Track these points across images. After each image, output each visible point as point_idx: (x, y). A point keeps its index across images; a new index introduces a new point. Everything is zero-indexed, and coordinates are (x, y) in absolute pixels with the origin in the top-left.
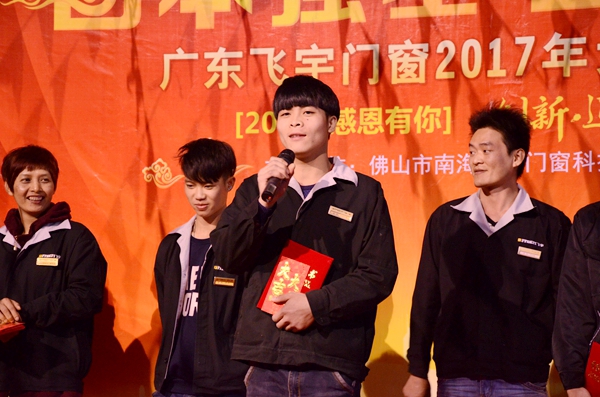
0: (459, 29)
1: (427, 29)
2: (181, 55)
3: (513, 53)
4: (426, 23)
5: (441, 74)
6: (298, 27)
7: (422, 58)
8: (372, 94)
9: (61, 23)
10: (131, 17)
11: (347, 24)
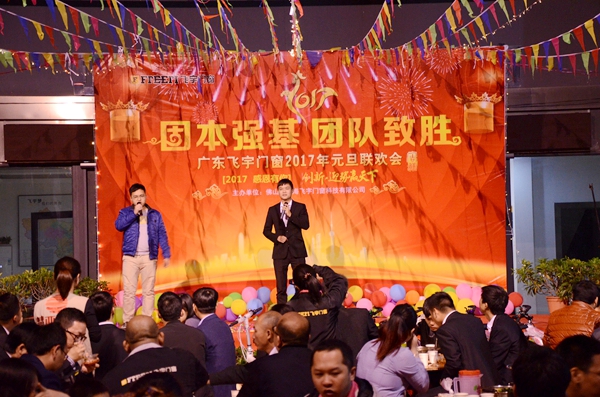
0: (292, 152)
1: (282, 152)
2: (204, 158)
3: (308, 159)
4: (282, 150)
5: (287, 165)
6: (243, 150)
7: (281, 160)
8: (268, 171)
9: (164, 148)
10: (187, 147)
11: (257, 150)
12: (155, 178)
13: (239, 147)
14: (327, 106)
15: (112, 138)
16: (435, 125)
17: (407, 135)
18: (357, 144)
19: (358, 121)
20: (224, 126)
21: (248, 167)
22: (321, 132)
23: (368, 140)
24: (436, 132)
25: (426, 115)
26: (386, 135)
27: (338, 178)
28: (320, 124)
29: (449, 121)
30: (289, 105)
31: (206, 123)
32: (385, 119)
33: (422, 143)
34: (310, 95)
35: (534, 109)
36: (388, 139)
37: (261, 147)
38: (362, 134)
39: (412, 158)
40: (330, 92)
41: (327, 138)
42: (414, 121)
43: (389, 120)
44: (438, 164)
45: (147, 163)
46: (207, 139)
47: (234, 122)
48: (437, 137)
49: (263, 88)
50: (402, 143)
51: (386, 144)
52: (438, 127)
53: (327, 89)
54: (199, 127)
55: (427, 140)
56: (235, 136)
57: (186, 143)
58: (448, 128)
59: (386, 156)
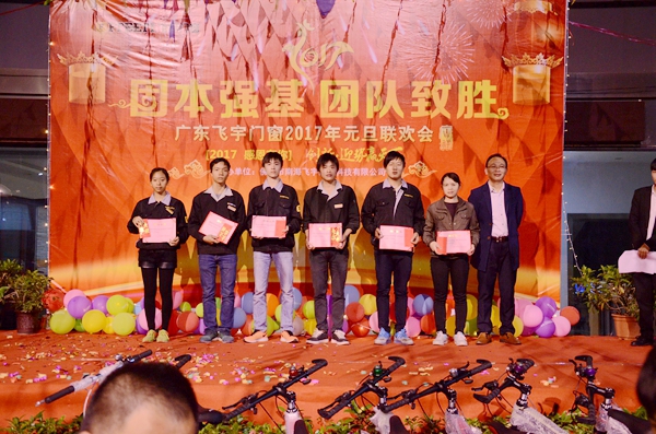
2: (183, 127)
3: (314, 131)
5: (288, 137)
6: (232, 118)
7: (281, 132)
9: (133, 114)
10: (163, 112)
11: (251, 118)
13: (227, 115)
14: (340, 65)
15: (71, 99)
16: (476, 94)
17: (441, 107)
18: (376, 114)
19: (378, 85)
20: (209, 87)
21: (237, 139)
22: (331, 97)
23: (391, 109)
24: (478, 101)
25: (465, 79)
26: (414, 104)
27: (352, 157)
28: (331, 87)
29: (494, 88)
30: (292, 62)
31: (188, 82)
32: (414, 84)
33: (459, 114)
34: (319, 51)
36: (416, 109)
37: (255, 114)
39: (446, 134)
40: (344, 47)
41: (339, 105)
42: (449, 87)
43: (419, 85)
46: (188, 103)
47: (223, 83)
48: (477, 108)
50: (434, 114)
51: (414, 114)
52: (480, 96)
53: (341, 44)
54: (178, 87)
55: (466, 112)
56: (224, 100)
57: (161, 108)
58: (492, 97)
59: (413, 130)
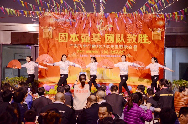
0: (99, 44)
1: (96, 44)
2: (71, 45)
3: (103, 46)
4: (95, 43)
5: (97, 48)
6: (83, 43)
7: (95, 46)
8: (91, 49)
9: (59, 41)
10: (67, 41)
11: (88, 43)
12: (56, 50)
13: (82, 42)
14: (110, 30)
15: (44, 37)
16: (143, 37)
17: (134, 40)
18: (119, 42)
19: (119, 35)
20: (78, 35)
21: (85, 48)
22: (108, 38)
23: (122, 41)
24: (143, 39)
25: (140, 34)
26: (128, 40)
27: (113, 52)
28: (108, 36)
29: (147, 36)
30: (98, 29)
31: (73, 34)
32: (128, 35)
33: (139, 43)
34: (105, 27)
35: (174, 33)
36: (128, 41)
37: (89, 42)
38: (120, 39)
39: (135, 47)
40: (111, 26)
41: (109, 40)
42: (136, 36)
43: (129, 35)
44: (144, 49)
45: (54, 46)
46: (73, 39)
47: (81, 34)
48: (143, 41)
49: (90, 24)
50: (132, 42)
52: (144, 38)
53: (110, 25)
54: (70, 35)
55: (140, 42)
56: (81, 38)
57: (66, 40)
58: (147, 38)
59: (127, 46)
